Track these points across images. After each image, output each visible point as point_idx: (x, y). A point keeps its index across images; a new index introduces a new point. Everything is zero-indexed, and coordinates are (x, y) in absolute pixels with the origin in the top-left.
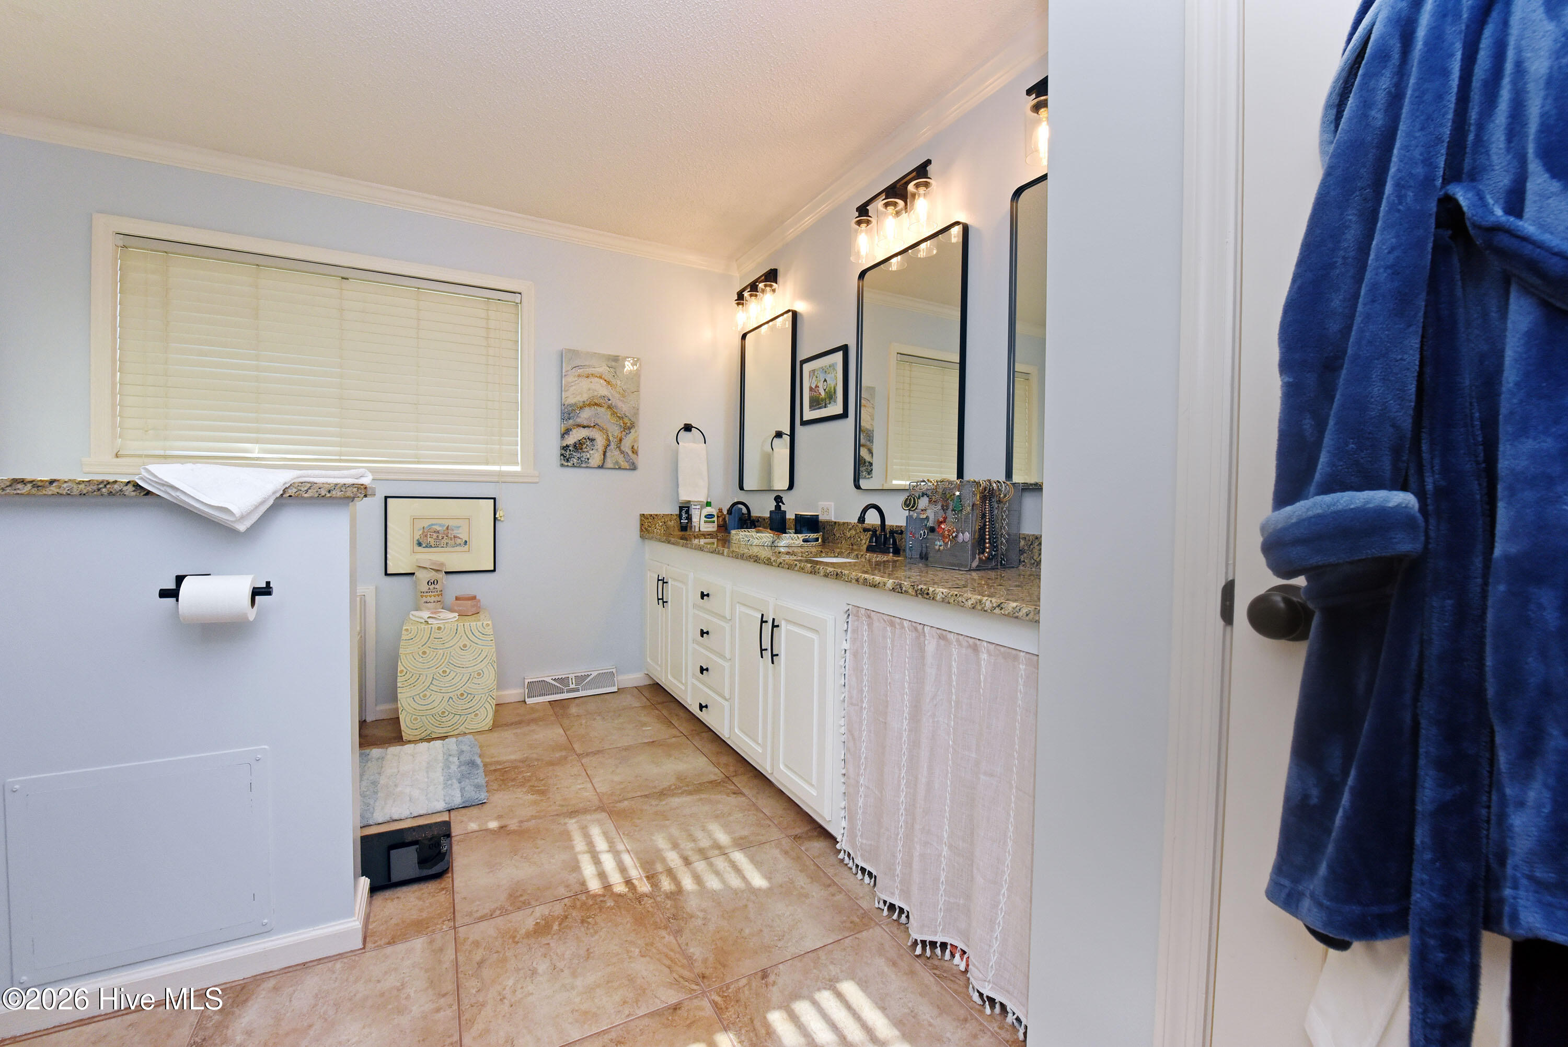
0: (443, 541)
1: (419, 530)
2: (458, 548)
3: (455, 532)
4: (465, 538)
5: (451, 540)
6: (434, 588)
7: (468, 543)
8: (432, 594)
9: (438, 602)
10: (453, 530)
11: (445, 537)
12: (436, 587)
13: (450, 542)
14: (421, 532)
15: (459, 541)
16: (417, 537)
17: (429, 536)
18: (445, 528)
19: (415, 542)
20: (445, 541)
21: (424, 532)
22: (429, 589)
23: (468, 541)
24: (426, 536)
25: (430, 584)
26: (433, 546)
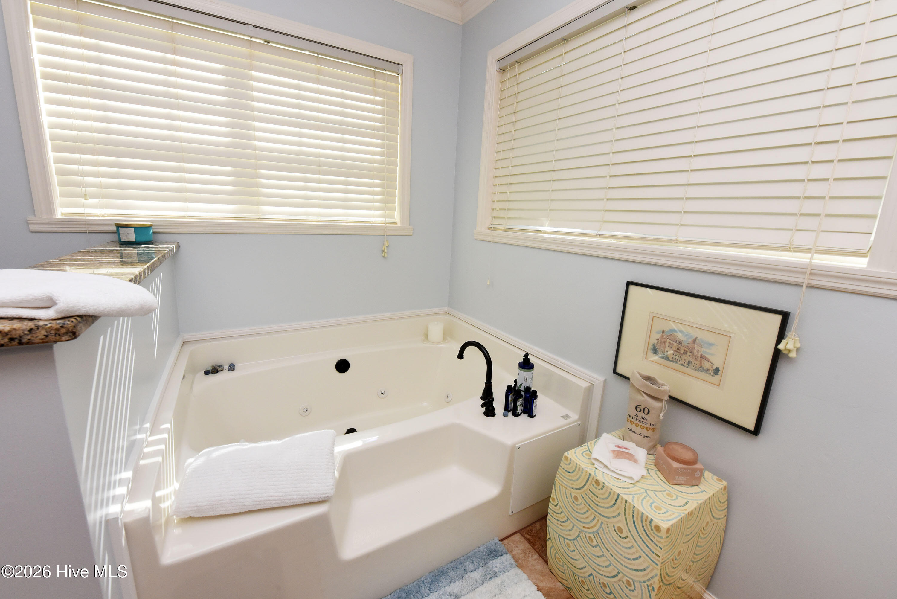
0: (684, 357)
1: (658, 333)
2: (703, 375)
3: (704, 351)
4: (717, 362)
5: (696, 359)
6: (643, 418)
7: (720, 373)
8: (640, 424)
9: (645, 436)
10: (701, 346)
11: (689, 353)
12: (646, 417)
13: (693, 361)
14: (658, 336)
15: (707, 365)
16: (653, 341)
17: (667, 344)
18: (691, 340)
19: (651, 346)
20: (687, 358)
21: (663, 336)
22: (636, 415)
23: (721, 369)
24: (664, 343)
25: (638, 409)
26: (671, 359)
